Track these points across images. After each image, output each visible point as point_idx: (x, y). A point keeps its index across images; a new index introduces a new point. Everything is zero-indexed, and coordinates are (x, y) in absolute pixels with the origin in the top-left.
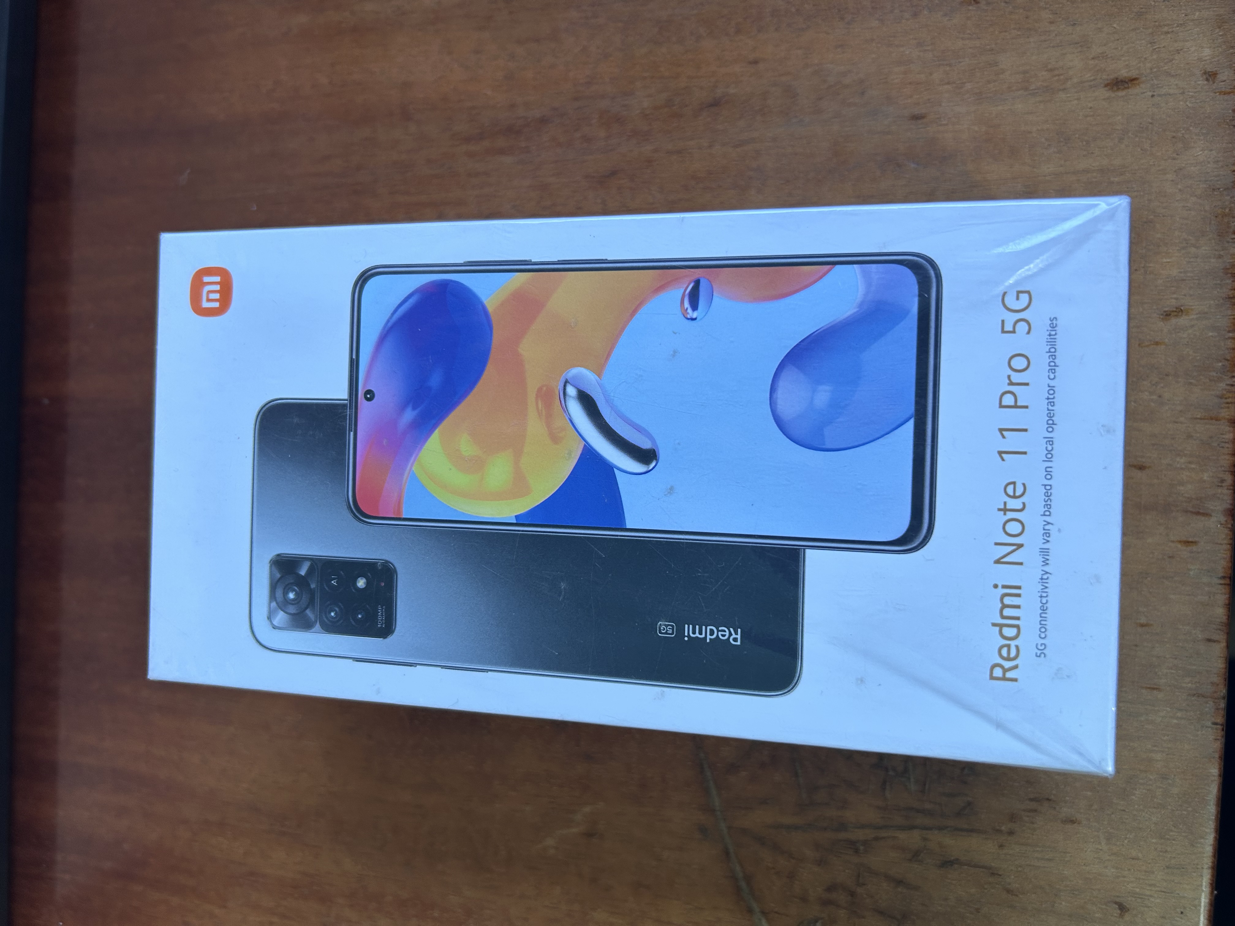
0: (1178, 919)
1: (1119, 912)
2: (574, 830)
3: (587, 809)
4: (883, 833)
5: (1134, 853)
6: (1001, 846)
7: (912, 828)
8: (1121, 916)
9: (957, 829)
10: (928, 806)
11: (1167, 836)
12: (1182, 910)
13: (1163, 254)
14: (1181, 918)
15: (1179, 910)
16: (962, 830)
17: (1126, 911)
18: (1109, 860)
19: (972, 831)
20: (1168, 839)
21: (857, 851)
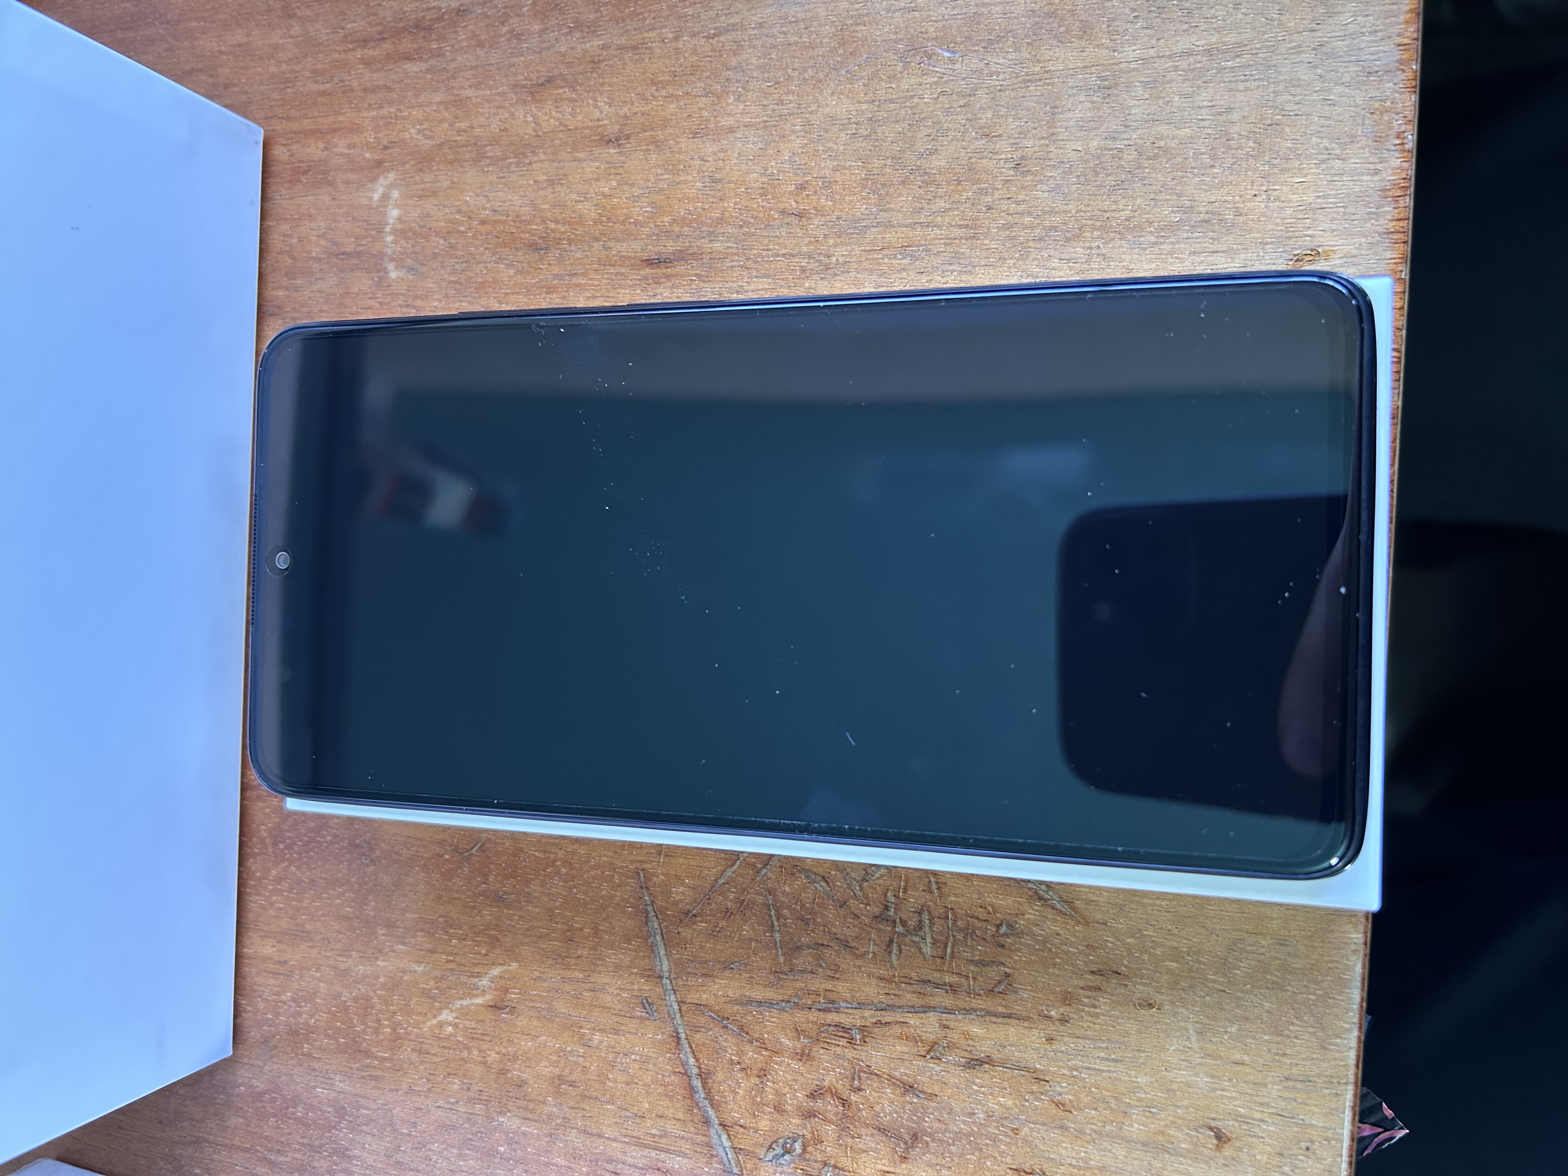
0: (1301, 1157)
1: (1215, 1142)
2: (479, 1001)
3: (496, 971)
4: (888, 1017)
5: (1237, 1056)
6: (1050, 1040)
7: (926, 1009)
8: (1218, 1148)
9: (989, 1013)
10: (948, 978)
11: (1286, 1032)
12: (1308, 1144)
13: (1294, 171)
14: (1307, 1156)
15: (1304, 1145)
16: (996, 1015)
17: (1225, 1142)
18: (1201, 1064)
19: (1009, 1016)
20: (1287, 1036)
21: (851, 1041)
